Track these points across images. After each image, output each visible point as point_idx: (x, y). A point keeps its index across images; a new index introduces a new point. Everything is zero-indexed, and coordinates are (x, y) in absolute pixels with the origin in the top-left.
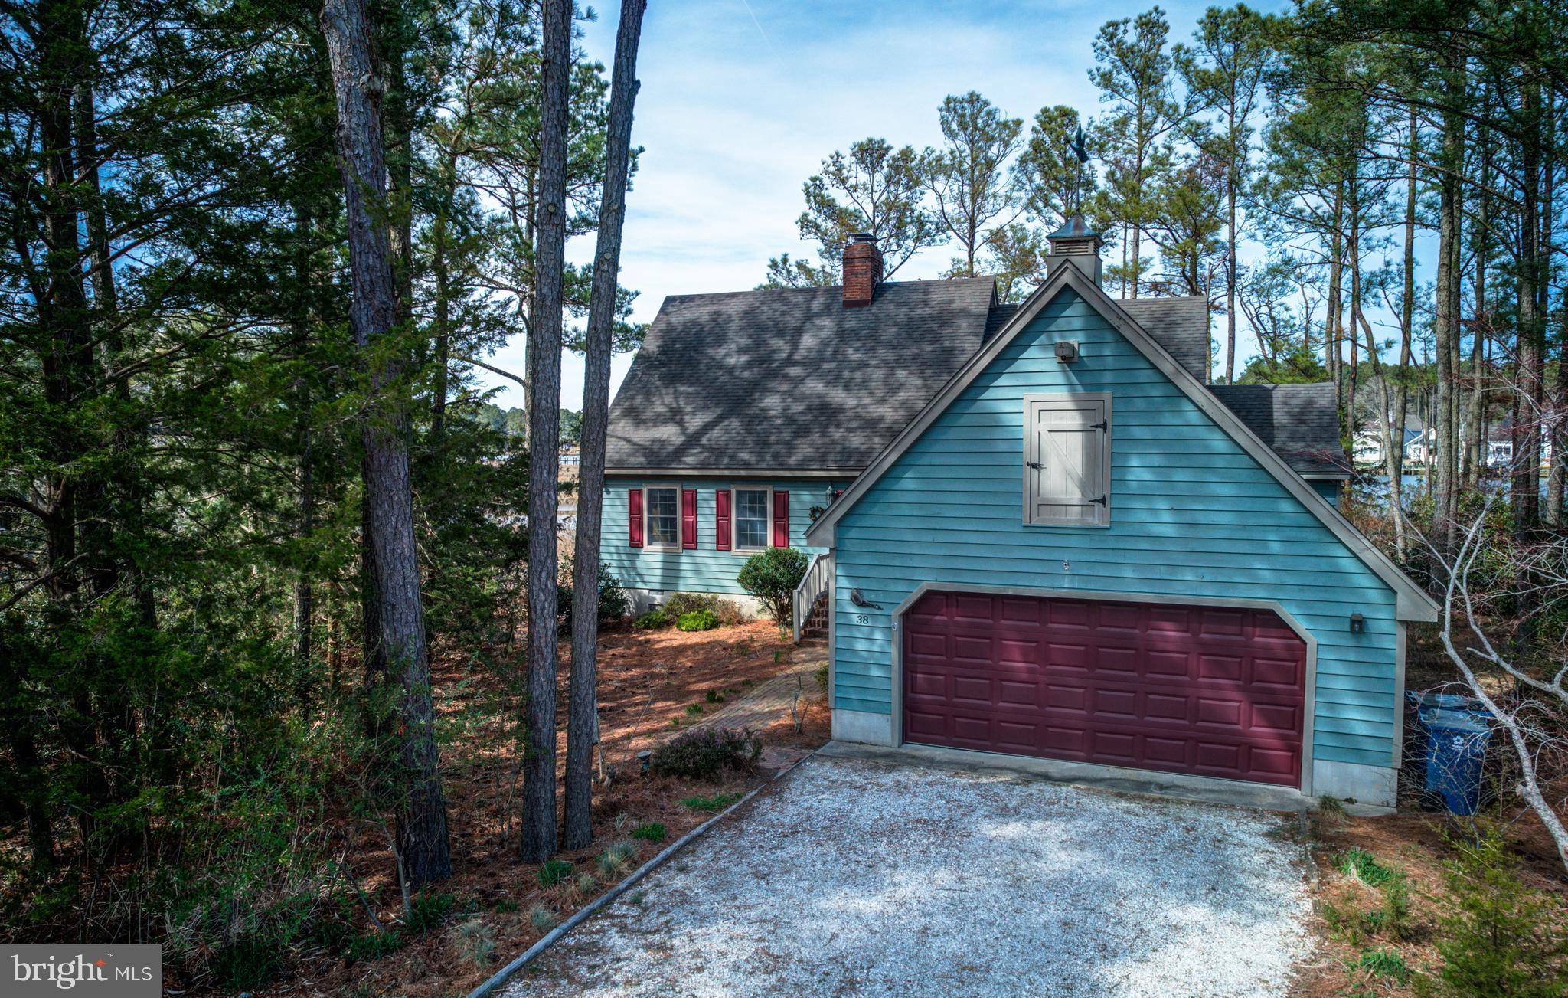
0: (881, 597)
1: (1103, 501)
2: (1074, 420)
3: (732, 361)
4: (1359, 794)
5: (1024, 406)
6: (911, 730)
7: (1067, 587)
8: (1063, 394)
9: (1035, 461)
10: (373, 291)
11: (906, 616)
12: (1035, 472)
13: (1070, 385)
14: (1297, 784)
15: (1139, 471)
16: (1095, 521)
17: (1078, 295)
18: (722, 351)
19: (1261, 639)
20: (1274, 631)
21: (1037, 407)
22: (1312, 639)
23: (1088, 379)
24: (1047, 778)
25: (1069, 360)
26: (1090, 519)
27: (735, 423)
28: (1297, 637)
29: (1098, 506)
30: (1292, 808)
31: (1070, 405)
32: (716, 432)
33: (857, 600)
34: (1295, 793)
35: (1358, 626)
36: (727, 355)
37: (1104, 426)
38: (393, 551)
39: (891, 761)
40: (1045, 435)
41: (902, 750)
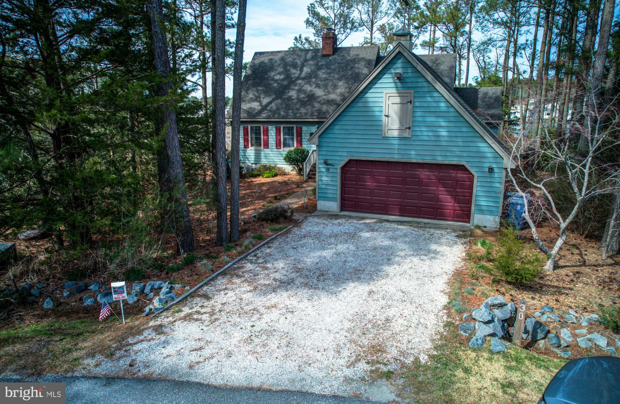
0: (334, 162)
1: (409, 128)
3: (277, 77)
4: (488, 225)
5: (384, 95)
6: (343, 207)
7: (396, 157)
9: (387, 114)
10: (162, 55)
11: (343, 168)
12: (387, 118)
14: (469, 222)
16: (406, 135)
17: (403, 55)
18: (272, 74)
19: (460, 175)
20: (464, 172)
21: (388, 95)
22: (476, 175)
23: (406, 85)
24: (388, 221)
25: (400, 78)
26: (405, 134)
27: (279, 101)
28: (471, 174)
29: (408, 130)
30: (466, 229)
32: (273, 105)
33: (325, 163)
34: (468, 225)
35: (491, 170)
36: (274, 75)
37: (411, 102)
38: (172, 144)
39: (336, 216)
40: (390, 105)
41: (341, 214)
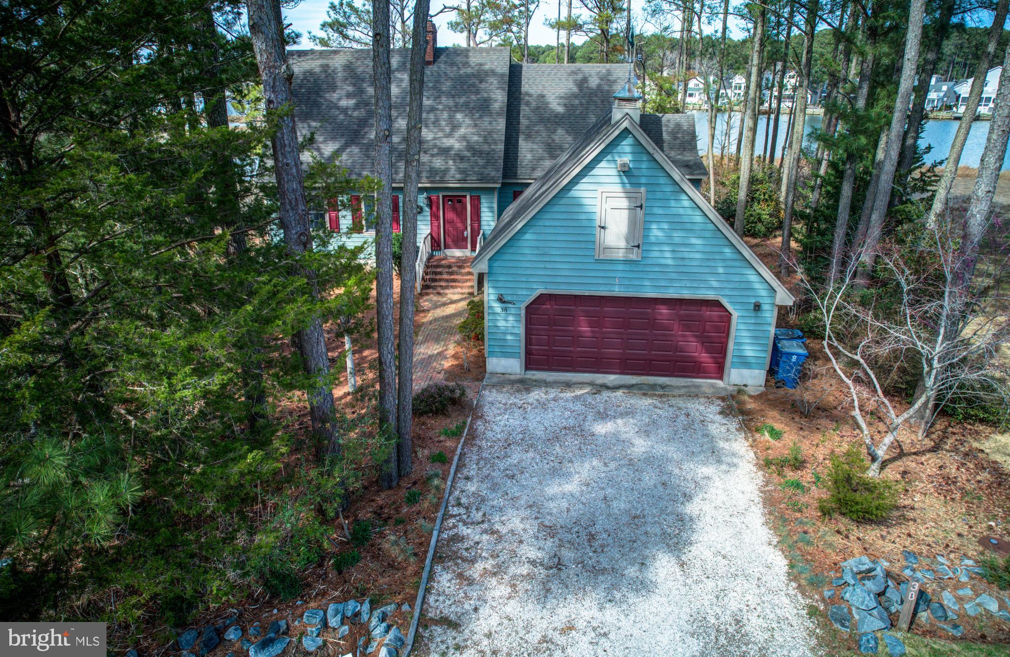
0: (515, 298)
1: (638, 246)
2: (624, 203)
3: (344, 103)
5: (598, 194)
6: (530, 364)
7: (618, 291)
8: (619, 188)
9: (603, 225)
11: (527, 308)
12: (602, 230)
13: (623, 183)
14: (721, 378)
15: (656, 232)
16: (633, 257)
17: (630, 133)
18: (335, 96)
19: (708, 313)
20: (716, 309)
21: (605, 195)
22: (735, 314)
23: (634, 180)
24: (607, 388)
25: (626, 172)
26: (631, 256)
27: (355, 150)
28: (727, 311)
29: (636, 249)
30: (723, 394)
31: (623, 195)
32: (344, 157)
33: (501, 300)
34: (719, 383)
35: (757, 307)
36: (340, 99)
37: (641, 207)
39: (525, 385)
40: (609, 210)
41: (528, 376)
